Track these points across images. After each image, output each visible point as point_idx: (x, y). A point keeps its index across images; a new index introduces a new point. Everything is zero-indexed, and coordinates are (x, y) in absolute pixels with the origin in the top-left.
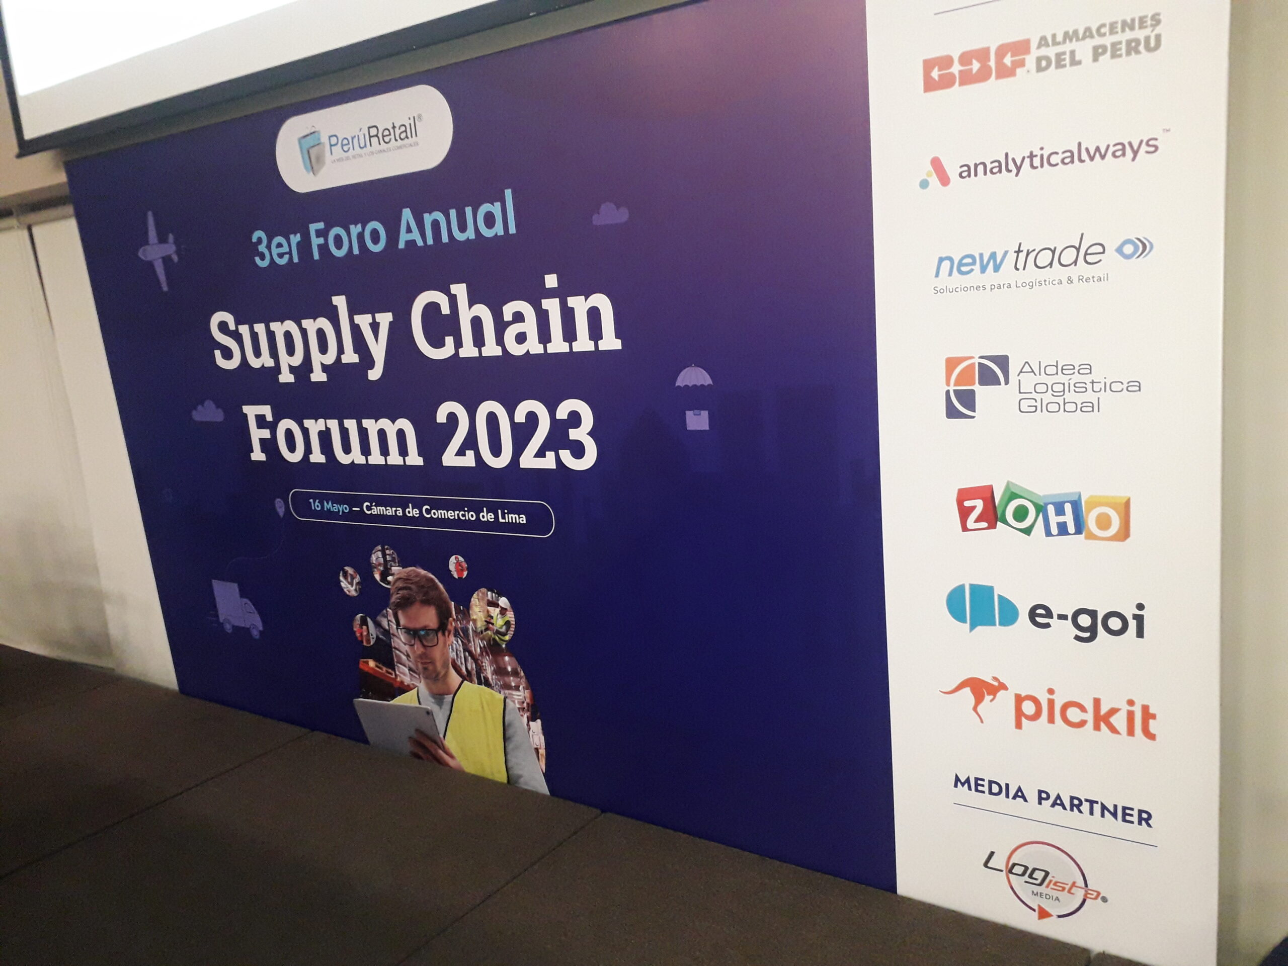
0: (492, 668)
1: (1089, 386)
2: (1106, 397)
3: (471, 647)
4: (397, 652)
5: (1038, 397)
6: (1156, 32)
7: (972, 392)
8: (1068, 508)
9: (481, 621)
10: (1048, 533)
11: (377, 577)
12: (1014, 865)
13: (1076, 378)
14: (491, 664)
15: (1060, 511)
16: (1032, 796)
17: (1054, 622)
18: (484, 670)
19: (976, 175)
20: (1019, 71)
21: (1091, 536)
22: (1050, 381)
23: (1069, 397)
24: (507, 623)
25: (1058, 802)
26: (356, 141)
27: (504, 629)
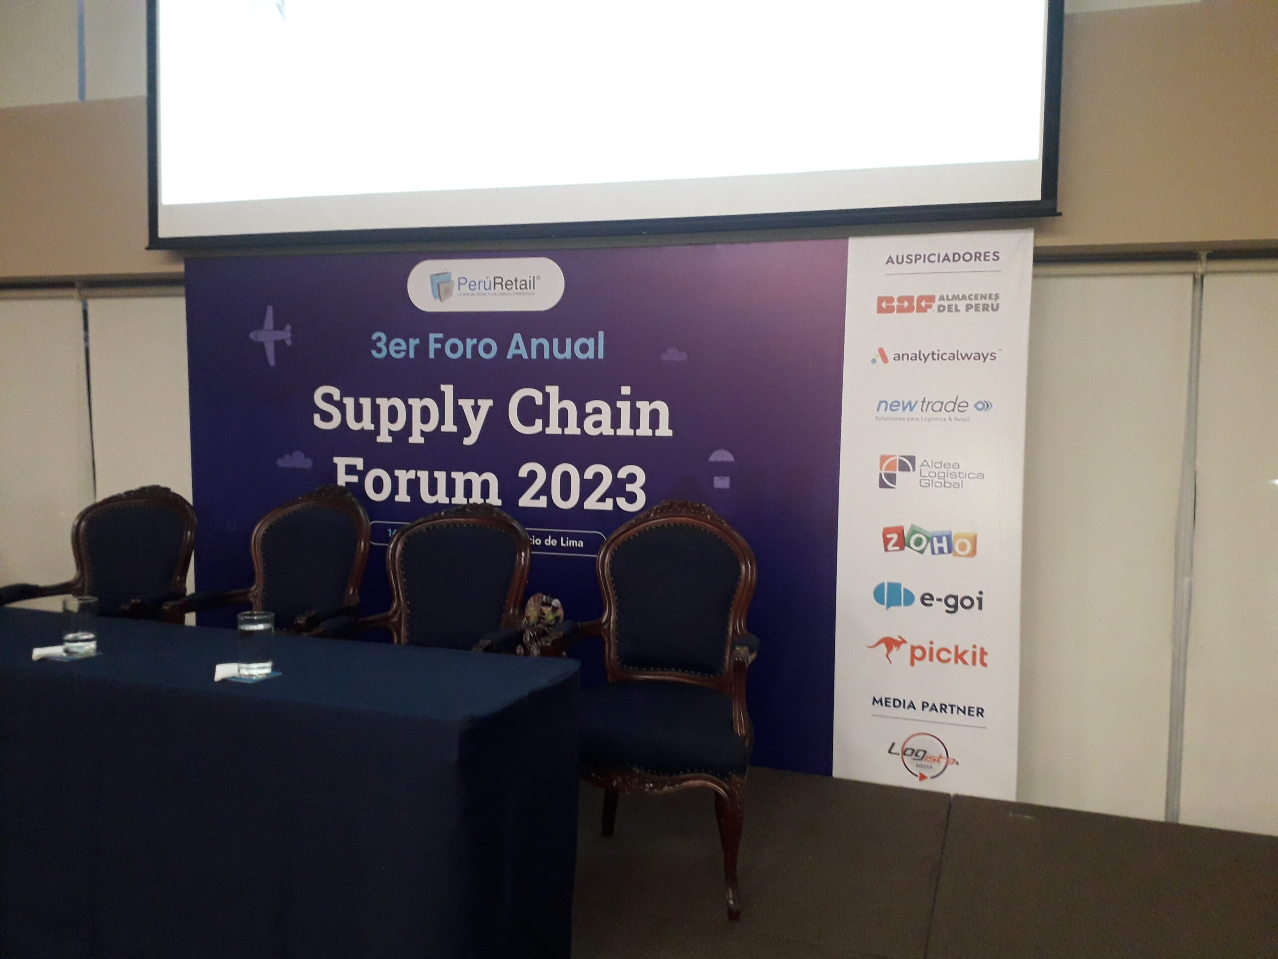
1: (958, 475)
2: (967, 481)
5: (930, 479)
6: (997, 302)
7: (894, 474)
8: (944, 539)
9: (534, 617)
10: (933, 553)
12: (906, 749)
13: (951, 470)
15: (940, 541)
16: (918, 706)
17: (934, 603)
19: (903, 359)
20: (928, 310)
21: (956, 555)
22: (937, 470)
23: (947, 479)
24: (557, 618)
25: (934, 708)
26: (482, 284)
27: (553, 623)
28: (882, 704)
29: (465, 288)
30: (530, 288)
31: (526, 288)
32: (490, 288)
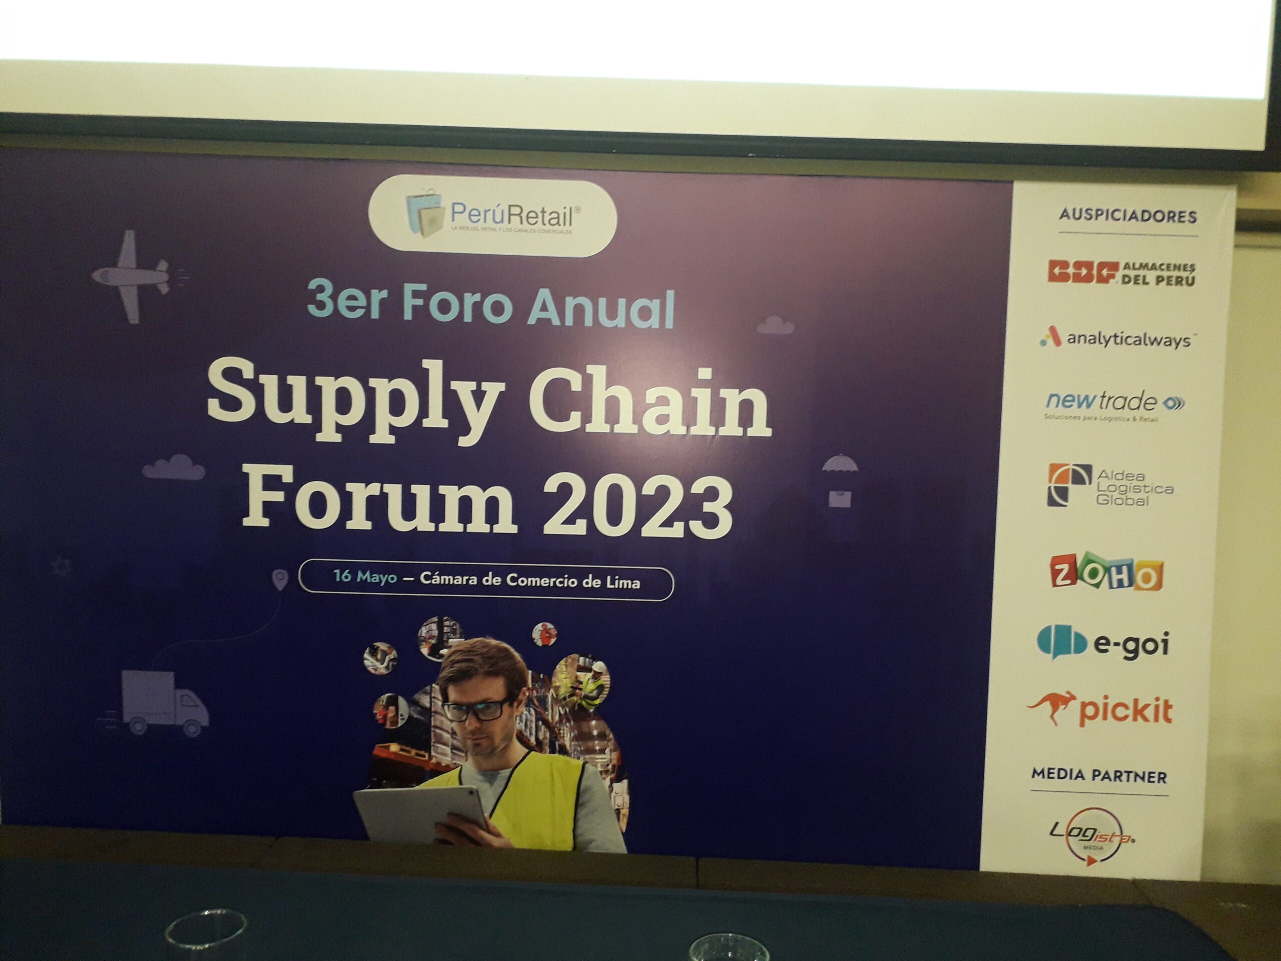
0: (572, 734)
1: (1143, 488)
2: (1152, 496)
3: (548, 715)
4: (438, 731)
5: (1110, 494)
6: (1192, 275)
7: (1066, 489)
8: (1125, 569)
9: (566, 687)
10: (1111, 587)
11: (425, 651)
12: (1073, 829)
13: (1135, 483)
14: (572, 729)
15: (1119, 572)
16: (1088, 775)
17: (1111, 648)
18: (561, 737)
19: (1079, 342)
20: (1111, 281)
21: (1139, 588)
22: (1118, 483)
23: (1130, 495)
24: (601, 688)
25: (1106, 776)
26: (490, 215)
27: (595, 693)
28: (1044, 777)
29: (461, 219)
30: (565, 224)
31: (558, 223)
32: (502, 221)
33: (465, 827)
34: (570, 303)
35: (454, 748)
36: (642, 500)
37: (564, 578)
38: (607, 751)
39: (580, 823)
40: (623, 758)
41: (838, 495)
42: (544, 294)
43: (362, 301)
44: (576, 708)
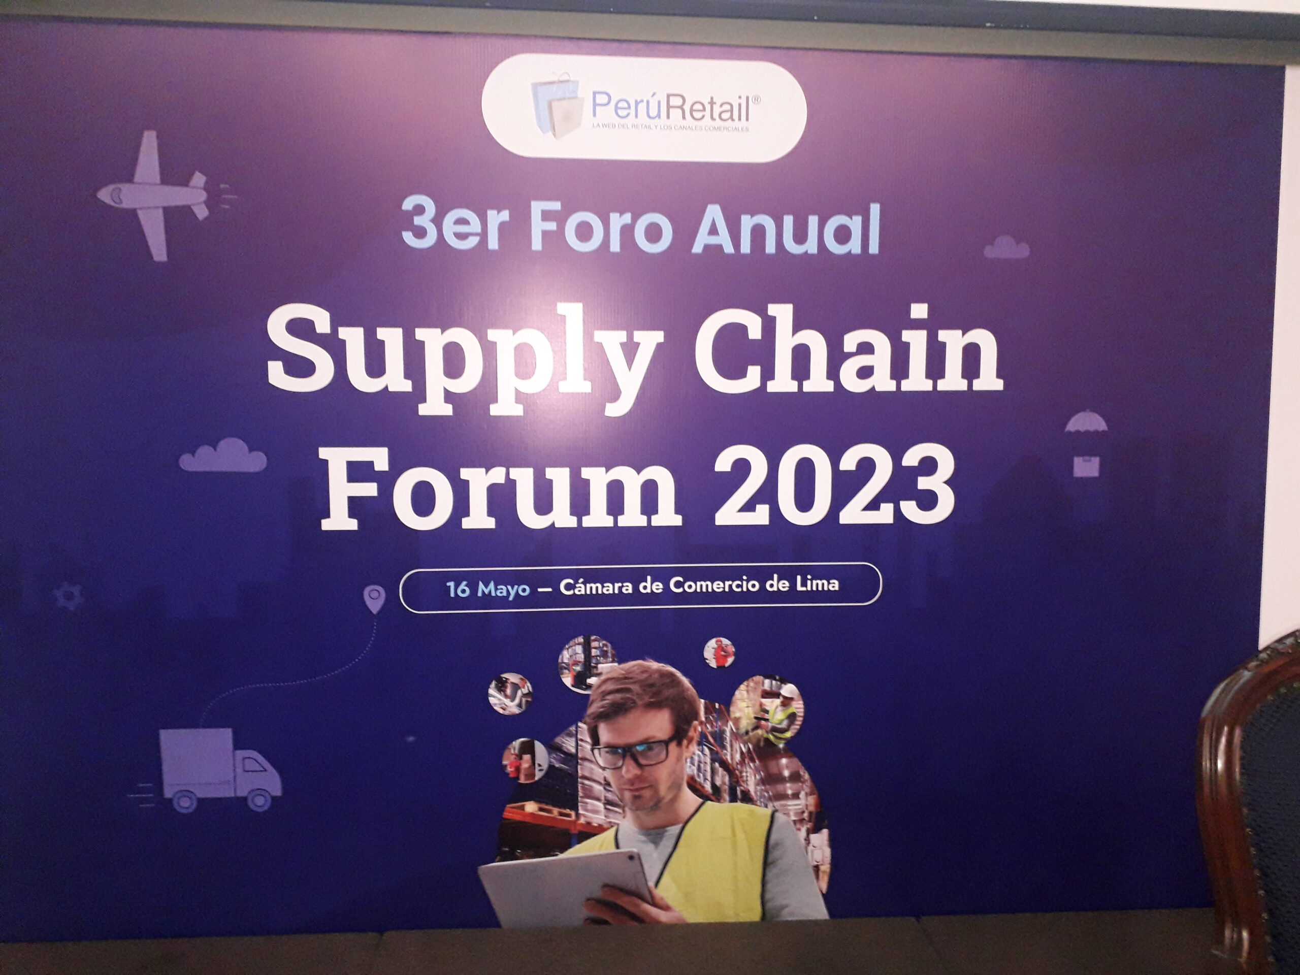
0: (758, 777)
3: (726, 754)
4: (586, 782)
9: (749, 718)
14: (757, 770)
18: (743, 781)
24: (792, 717)
26: (642, 107)
27: (784, 725)
29: (606, 114)
30: (740, 119)
31: (732, 118)
32: (659, 116)
33: (624, 901)
34: (747, 223)
35: (608, 802)
36: (838, 476)
37: (742, 580)
38: (802, 795)
39: (769, 886)
40: (821, 803)
41: (1084, 461)
42: (714, 213)
43: (475, 225)
44: (762, 744)
